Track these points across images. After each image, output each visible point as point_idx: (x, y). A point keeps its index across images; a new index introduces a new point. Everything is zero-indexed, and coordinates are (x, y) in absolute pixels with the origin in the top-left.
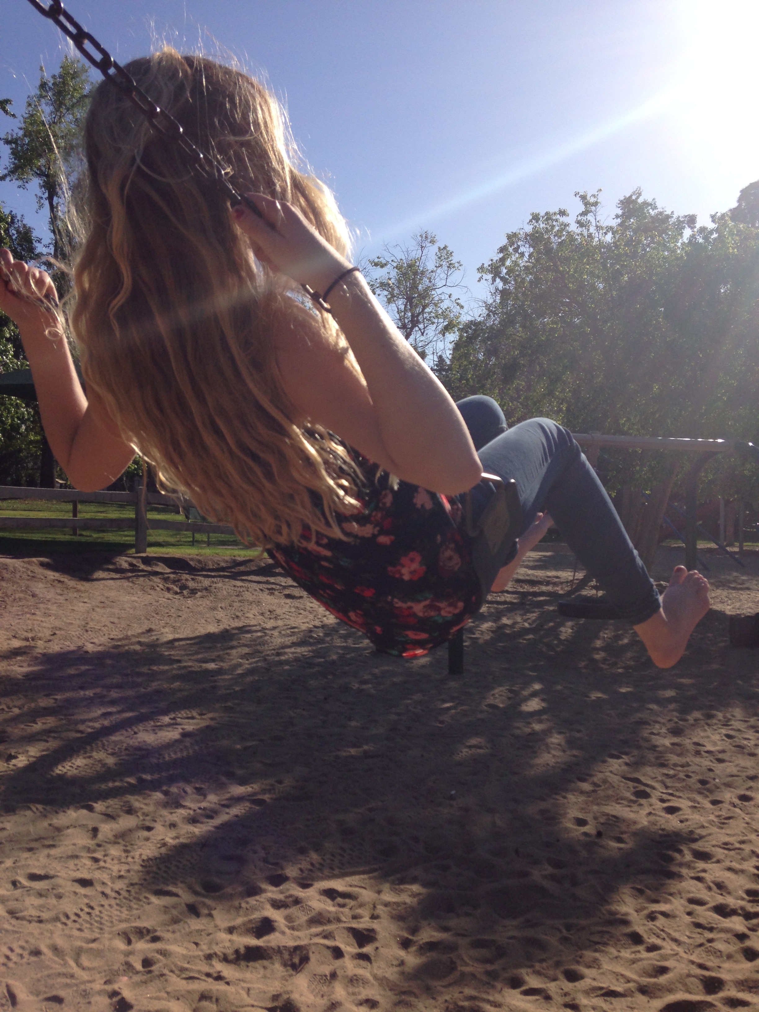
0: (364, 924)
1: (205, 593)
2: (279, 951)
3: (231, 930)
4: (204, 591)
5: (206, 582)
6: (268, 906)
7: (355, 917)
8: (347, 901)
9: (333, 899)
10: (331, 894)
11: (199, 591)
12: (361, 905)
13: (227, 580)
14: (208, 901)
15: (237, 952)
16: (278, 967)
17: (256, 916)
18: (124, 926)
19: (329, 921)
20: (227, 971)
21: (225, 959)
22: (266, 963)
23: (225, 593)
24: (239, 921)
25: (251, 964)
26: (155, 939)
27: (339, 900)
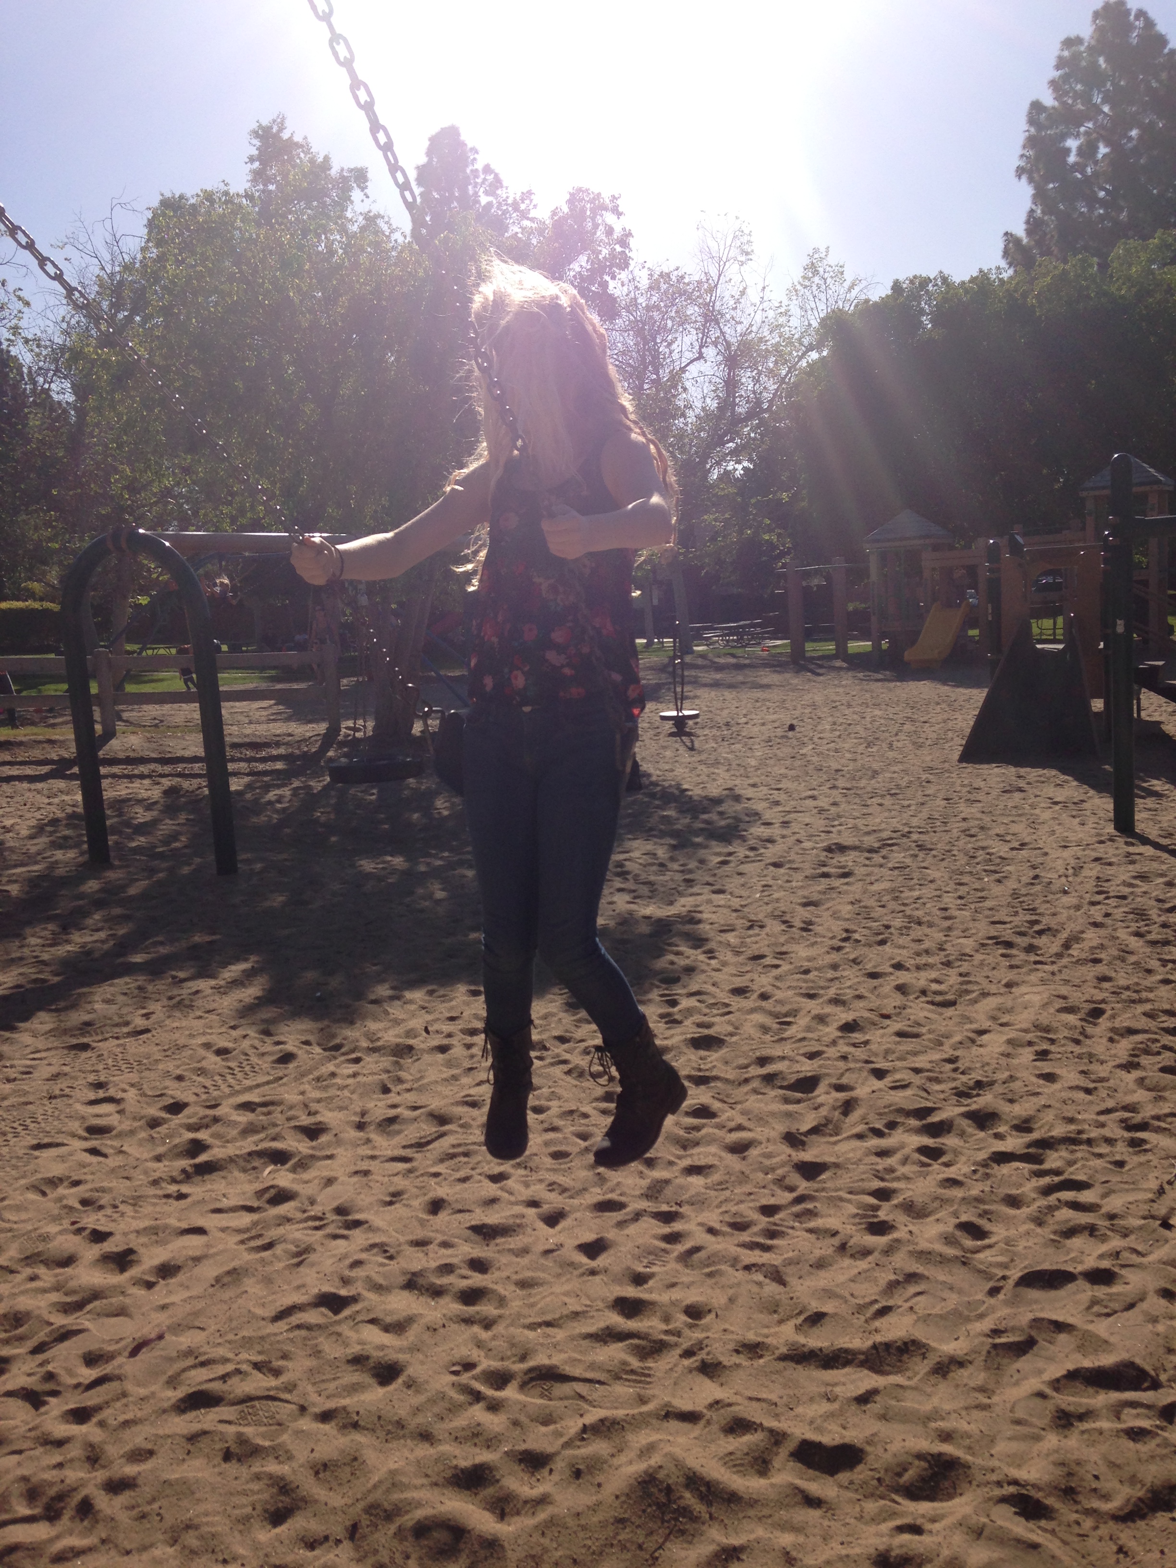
0: (305, 1120)
2: (231, 1160)
3: (158, 1158)
6: (183, 1131)
7: (289, 1119)
8: (271, 1108)
9: (253, 1111)
10: (248, 1106)
12: (291, 1108)
14: (109, 1142)
15: (184, 1171)
16: (236, 1173)
17: (177, 1141)
18: (23, 1182)
19: (264, 1128)
20: (185, 1189)
21: (174, 1181)
22: (221, 1173)
24: (161, 1150)
25: (206, 1177)
26: (76, 1183)
27: (259, 1110)
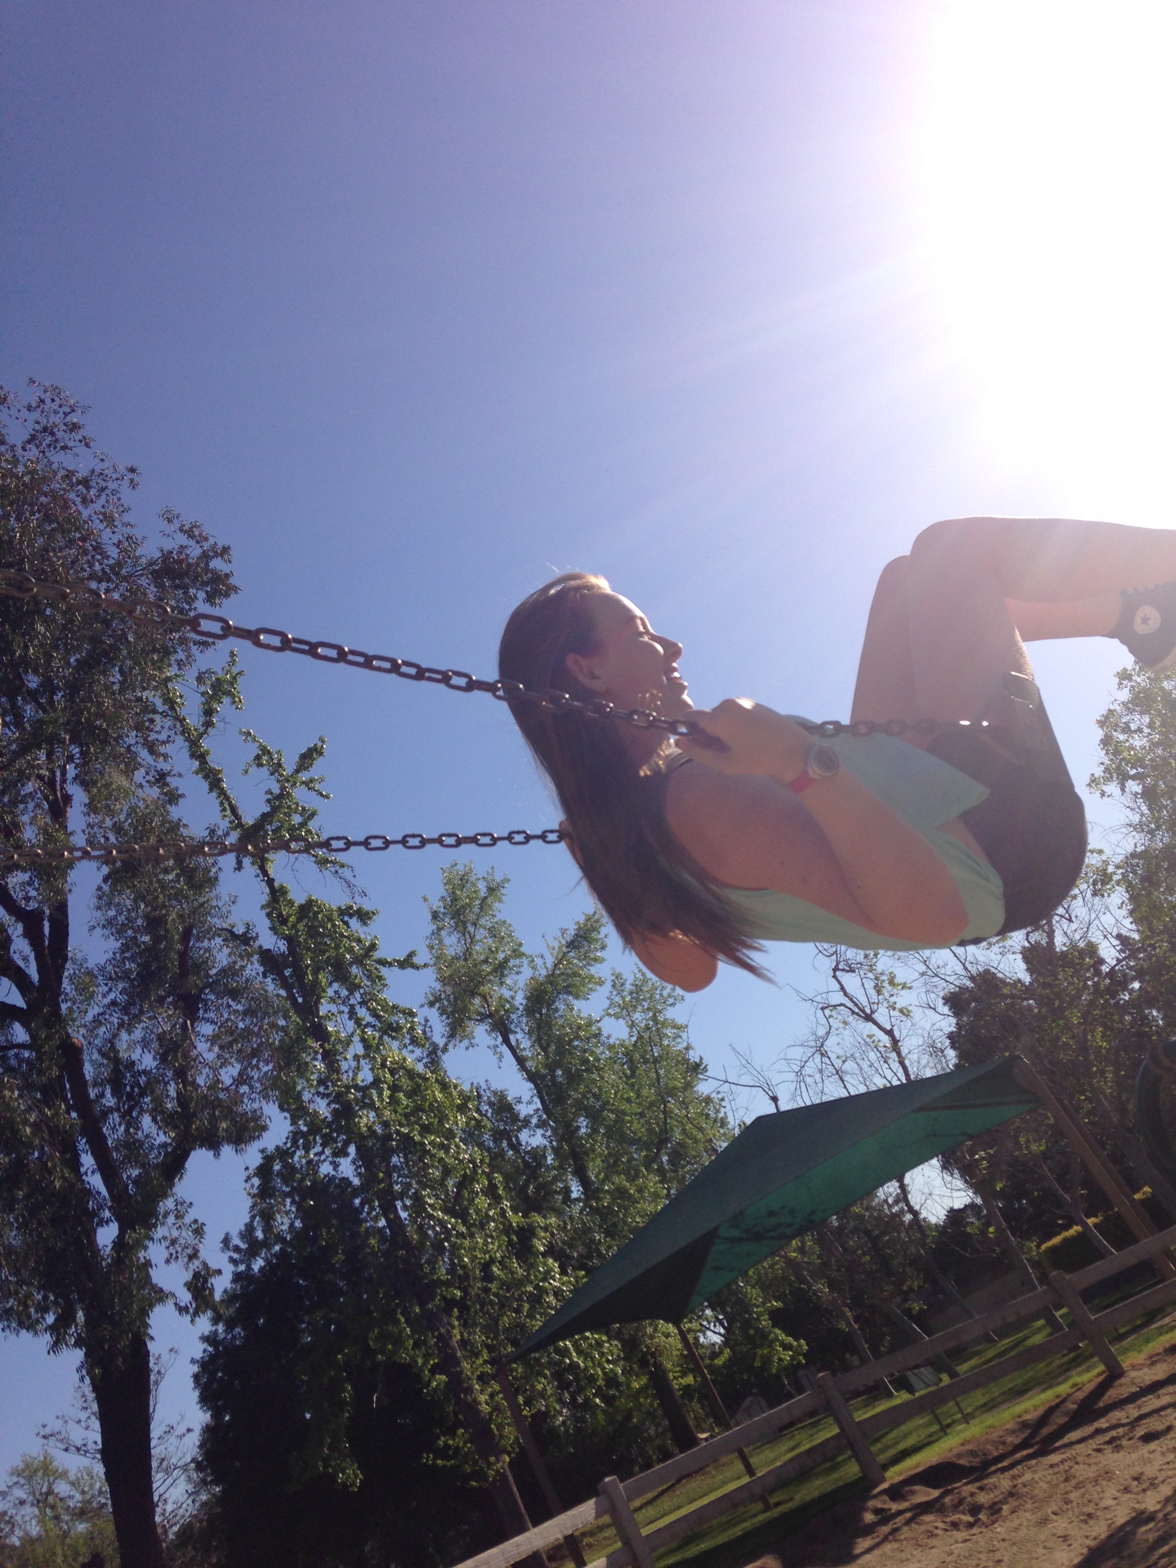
1: (1013, 1503)
4: (1011, 1500)
5: (1004, 1482)
11: (1004, 1502)
13: (1033, 1462)
23: (1045, 1486)
